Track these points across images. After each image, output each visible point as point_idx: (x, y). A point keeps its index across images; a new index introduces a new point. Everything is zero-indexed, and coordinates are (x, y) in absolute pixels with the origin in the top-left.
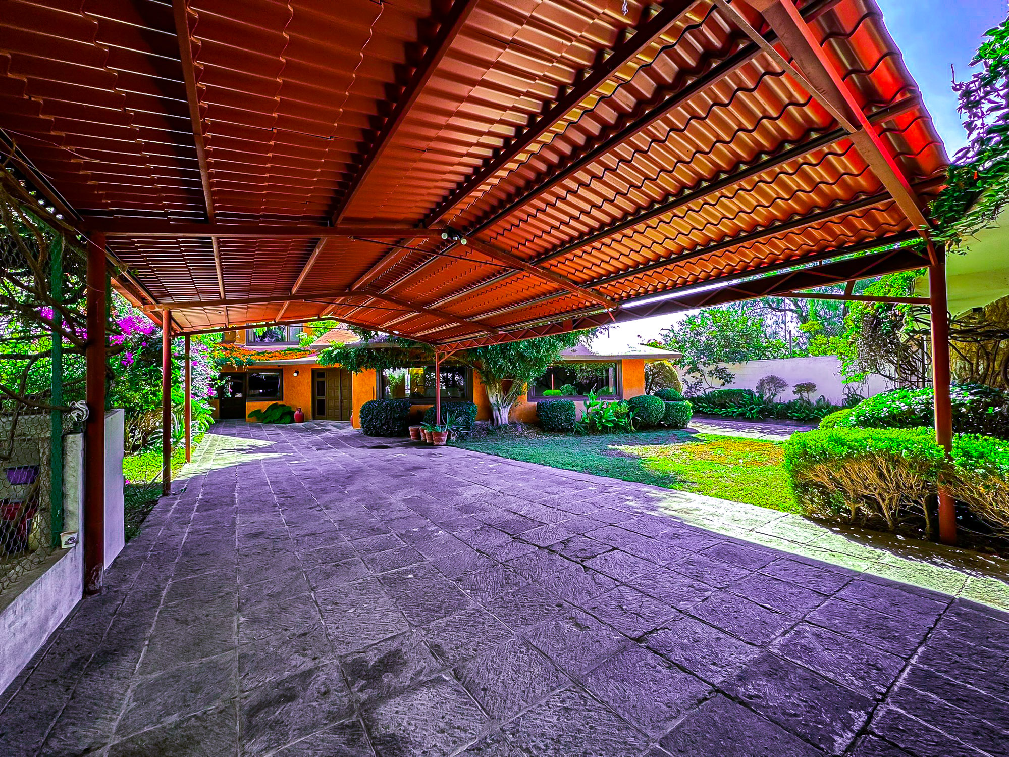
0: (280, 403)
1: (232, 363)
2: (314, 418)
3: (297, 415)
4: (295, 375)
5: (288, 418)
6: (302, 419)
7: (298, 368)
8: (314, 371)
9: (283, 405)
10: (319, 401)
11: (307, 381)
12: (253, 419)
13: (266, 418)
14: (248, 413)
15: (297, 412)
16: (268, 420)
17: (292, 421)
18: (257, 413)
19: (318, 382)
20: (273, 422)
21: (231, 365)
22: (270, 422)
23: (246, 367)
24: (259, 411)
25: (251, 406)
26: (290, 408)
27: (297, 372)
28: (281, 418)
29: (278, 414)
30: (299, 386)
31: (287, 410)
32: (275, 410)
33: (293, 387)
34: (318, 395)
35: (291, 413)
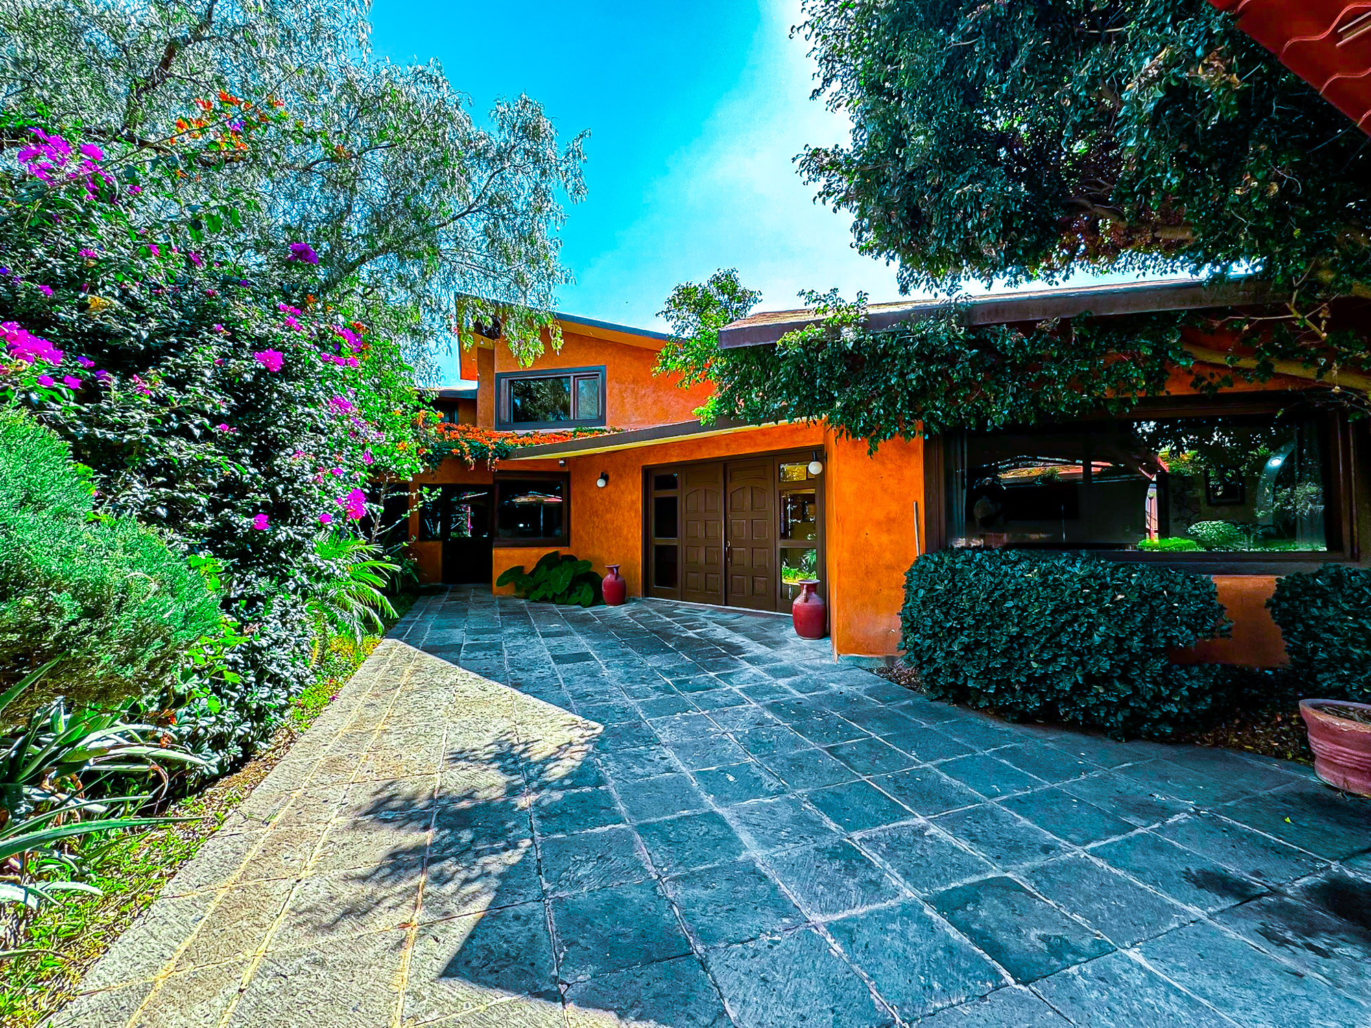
0: (563, 551)
1: (462, 451)
2: (647, 592)
3: (611, 586)
4: (601, 483)
5: (587, 592)
6: (620, 595)
7: (608, 467)
8: (647, 471)
9: (571, 559)
10: (659, 549)
11: (631, 495)
12: (508, 590)
13: (536, 587)
14: (497, 573)
15: (609, 577)
16: (540, 593)
17: (597, 601)
18: (515, 574)
19: (657, 500)
20: (553, 601)
21: (461, 458)
22: (544, 599)
23: (494, 464)
24: (519, 570)
25: (505, 558)
26: (590, 565)
27: (605, 477)
28: (571, 589)
29: (562, 579)
30: (608, 511)
31: (582, 570)
32: (555, 571)
33: (595, 513)
34: (657, 535)
35: (592, 579)
